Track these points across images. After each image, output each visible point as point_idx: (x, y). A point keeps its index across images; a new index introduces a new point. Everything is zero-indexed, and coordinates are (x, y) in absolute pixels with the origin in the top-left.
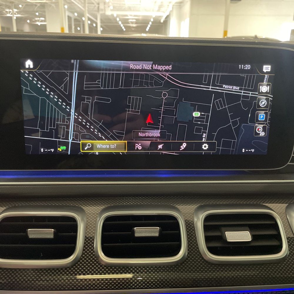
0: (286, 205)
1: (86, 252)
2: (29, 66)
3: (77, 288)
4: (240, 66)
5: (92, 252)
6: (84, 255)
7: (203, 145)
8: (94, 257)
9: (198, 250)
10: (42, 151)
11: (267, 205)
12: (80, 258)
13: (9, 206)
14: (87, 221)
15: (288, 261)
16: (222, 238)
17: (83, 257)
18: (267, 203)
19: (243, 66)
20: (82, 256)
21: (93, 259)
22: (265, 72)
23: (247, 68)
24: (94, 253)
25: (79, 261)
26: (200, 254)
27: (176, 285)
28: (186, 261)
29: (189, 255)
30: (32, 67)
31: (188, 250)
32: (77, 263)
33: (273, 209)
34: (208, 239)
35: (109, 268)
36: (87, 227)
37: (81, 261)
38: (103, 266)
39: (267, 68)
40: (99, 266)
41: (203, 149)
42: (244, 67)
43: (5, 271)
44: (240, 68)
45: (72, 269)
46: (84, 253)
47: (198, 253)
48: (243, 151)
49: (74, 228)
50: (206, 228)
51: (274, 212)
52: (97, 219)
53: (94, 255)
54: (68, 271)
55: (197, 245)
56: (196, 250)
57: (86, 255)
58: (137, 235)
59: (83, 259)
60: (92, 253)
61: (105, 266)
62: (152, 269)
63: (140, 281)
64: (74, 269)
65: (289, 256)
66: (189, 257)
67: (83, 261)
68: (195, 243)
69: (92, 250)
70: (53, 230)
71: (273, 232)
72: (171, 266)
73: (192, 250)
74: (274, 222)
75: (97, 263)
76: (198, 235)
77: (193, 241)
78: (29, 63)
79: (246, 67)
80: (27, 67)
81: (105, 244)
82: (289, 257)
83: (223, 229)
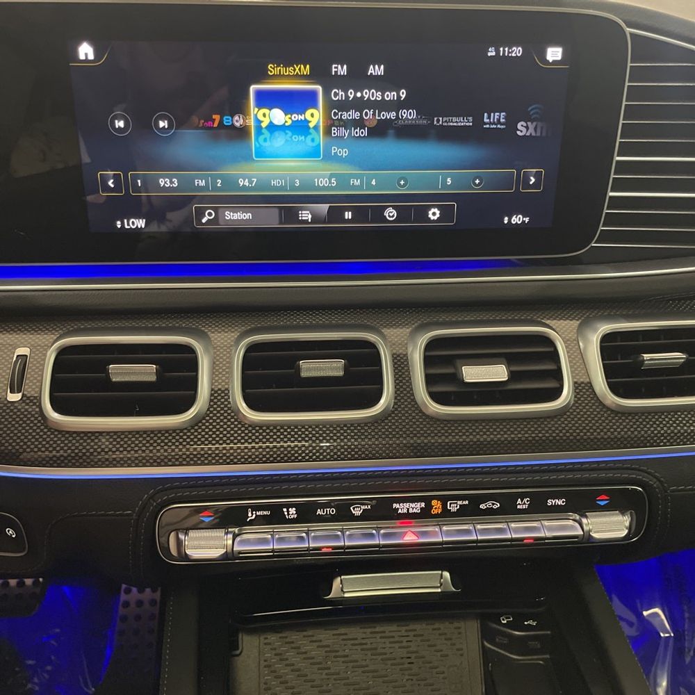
0: (578, 322)
1: (215, 403)
2: (86, 55)
3: (188, 462)
4: (501, 49)
5: (226, 403)
6: (212, 409)
7: (430, 210)
8: (229, 411)
9: (412, 397)
10: (119, 226)
11: (548, 322)
12: (206, 413)
13: (68, 329)
14: (215, 353)
15: (572, 413)
16: (456, 378)
17: (211, 412)
18: (548, 319)
19: (506, 49)
20: (208, 410)
21: (229, 414)
22: (551, 61)
23: (516, 53)
24: (229, 406)
25: (204, 418)
26: (416, 403)
27: (374, 455)
28: (390, 416)
29: (395, 406)
30: (91, 57)
31: (396, 398)
32: (200, 422)
33: (554, 327)
34: (430, 380)
35: (257, 428)
36: (214, 363)
37: (208, 418)
38: (246, 426)
39: (554, 54)
40: (239, 426)
41: (430, 218)
42: (508, 52)
43: (74, 435)
44: (501, 55)
45: (192, 431)
46: (213, 405)
47: (413, 403)
48: (506, 222)
49: (192, 364)
50: (428, 361)
51: (554, 330)
52: (231, 350)
53: (229, 409)
54: (185, 434)
55: (412, 389)
56: (409, 397)
57: (215, 409)
58: (304, 374)
59: (211, 415)
60: (226, 406)
61: (250, 426)
62: (338, 429)
63: (325, 448)
64: (196, 431)
65: (574, 405)
66: (396, 409)
67: (211, 418)
68: (408, 386)
69: (226, 400)
70: (155, 366)
71: (550, 367)
72: (366, 424)
73: (402, 398)
74: (552, 349)
75: (236, 420)
76: (413, 373)
77: (404, 384)
78: (86, 51)
79: (512, 52)
80: (82, 57)
81: (247, 391)
82: (574, 408)
83: (458, 362)
